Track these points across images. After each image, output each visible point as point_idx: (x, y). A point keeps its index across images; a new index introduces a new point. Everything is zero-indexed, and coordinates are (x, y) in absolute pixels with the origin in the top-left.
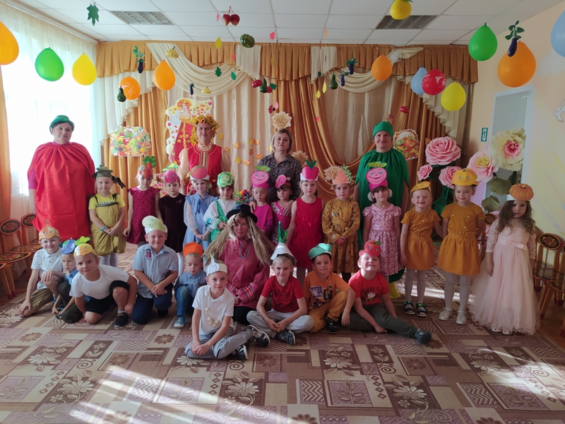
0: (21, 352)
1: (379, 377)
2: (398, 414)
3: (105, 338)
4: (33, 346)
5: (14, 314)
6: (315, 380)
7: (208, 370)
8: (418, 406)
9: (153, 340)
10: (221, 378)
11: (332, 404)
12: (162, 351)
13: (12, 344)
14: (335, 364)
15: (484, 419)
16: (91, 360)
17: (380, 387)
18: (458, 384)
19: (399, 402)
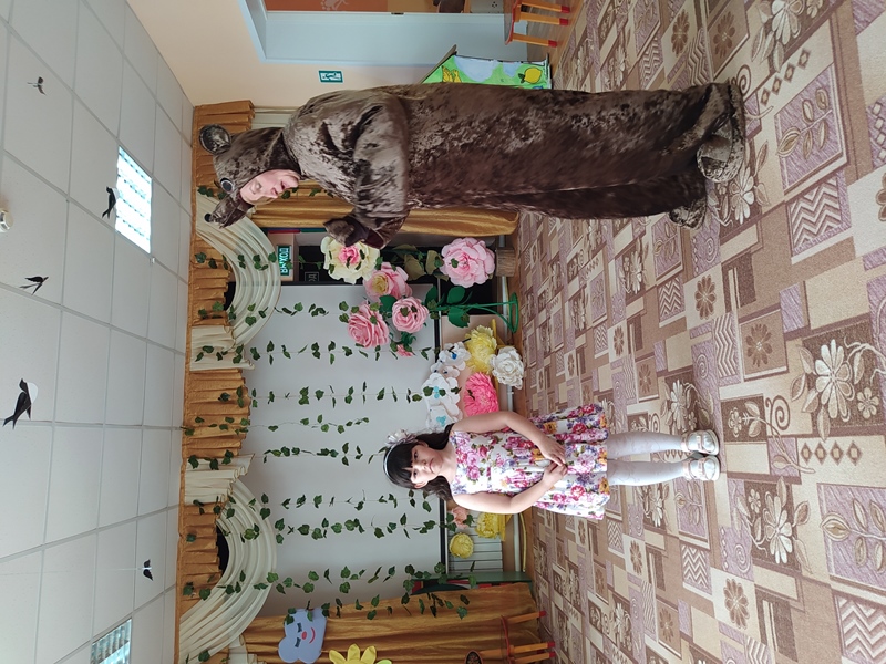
1: (801, 442)
8: (868, 369)
14: (783, 538)
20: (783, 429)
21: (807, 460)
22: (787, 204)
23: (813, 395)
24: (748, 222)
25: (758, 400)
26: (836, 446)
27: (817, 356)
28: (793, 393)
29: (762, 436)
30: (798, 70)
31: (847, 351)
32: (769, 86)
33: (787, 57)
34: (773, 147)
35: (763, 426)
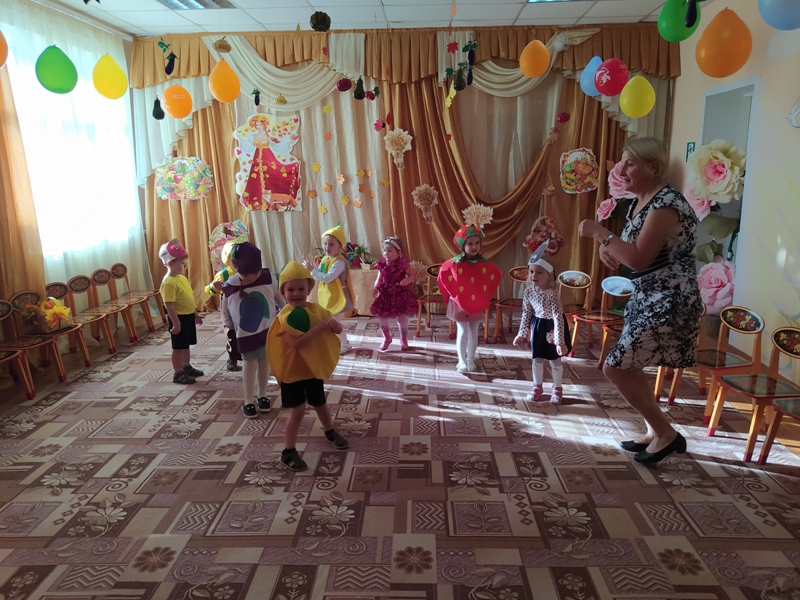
0: (31, 471)
1: (525, 495)
2: (547, 546)
3: (147, 450)
4: (48, 461)
5: (24, 421)
6: (434, 502)
7: (285, 491)
8: (577, 534)
9: (214, 452)
10: (303, 501)
11: (455, 533)
12: (225, 466)
13: (20, 460)
14: (464, 479)
15: (669, 551)
16: (126, 480)
17: (526, 509)
18: (637, 505)
19: (550, 530)
20: (530, 486)
21: (515, 497)
22: (673, 503)
23: (556, 505)
24: (660, 481)
25: (543, 475)
26: (528, 513)
27: (579, 510)
28: (554, 494)
29: (522, 474)
30: (763, 519)
31: (585, 525)
32: (753, 501)
33: (772, 514)
34: (711, 499)
35: (529, 475)
